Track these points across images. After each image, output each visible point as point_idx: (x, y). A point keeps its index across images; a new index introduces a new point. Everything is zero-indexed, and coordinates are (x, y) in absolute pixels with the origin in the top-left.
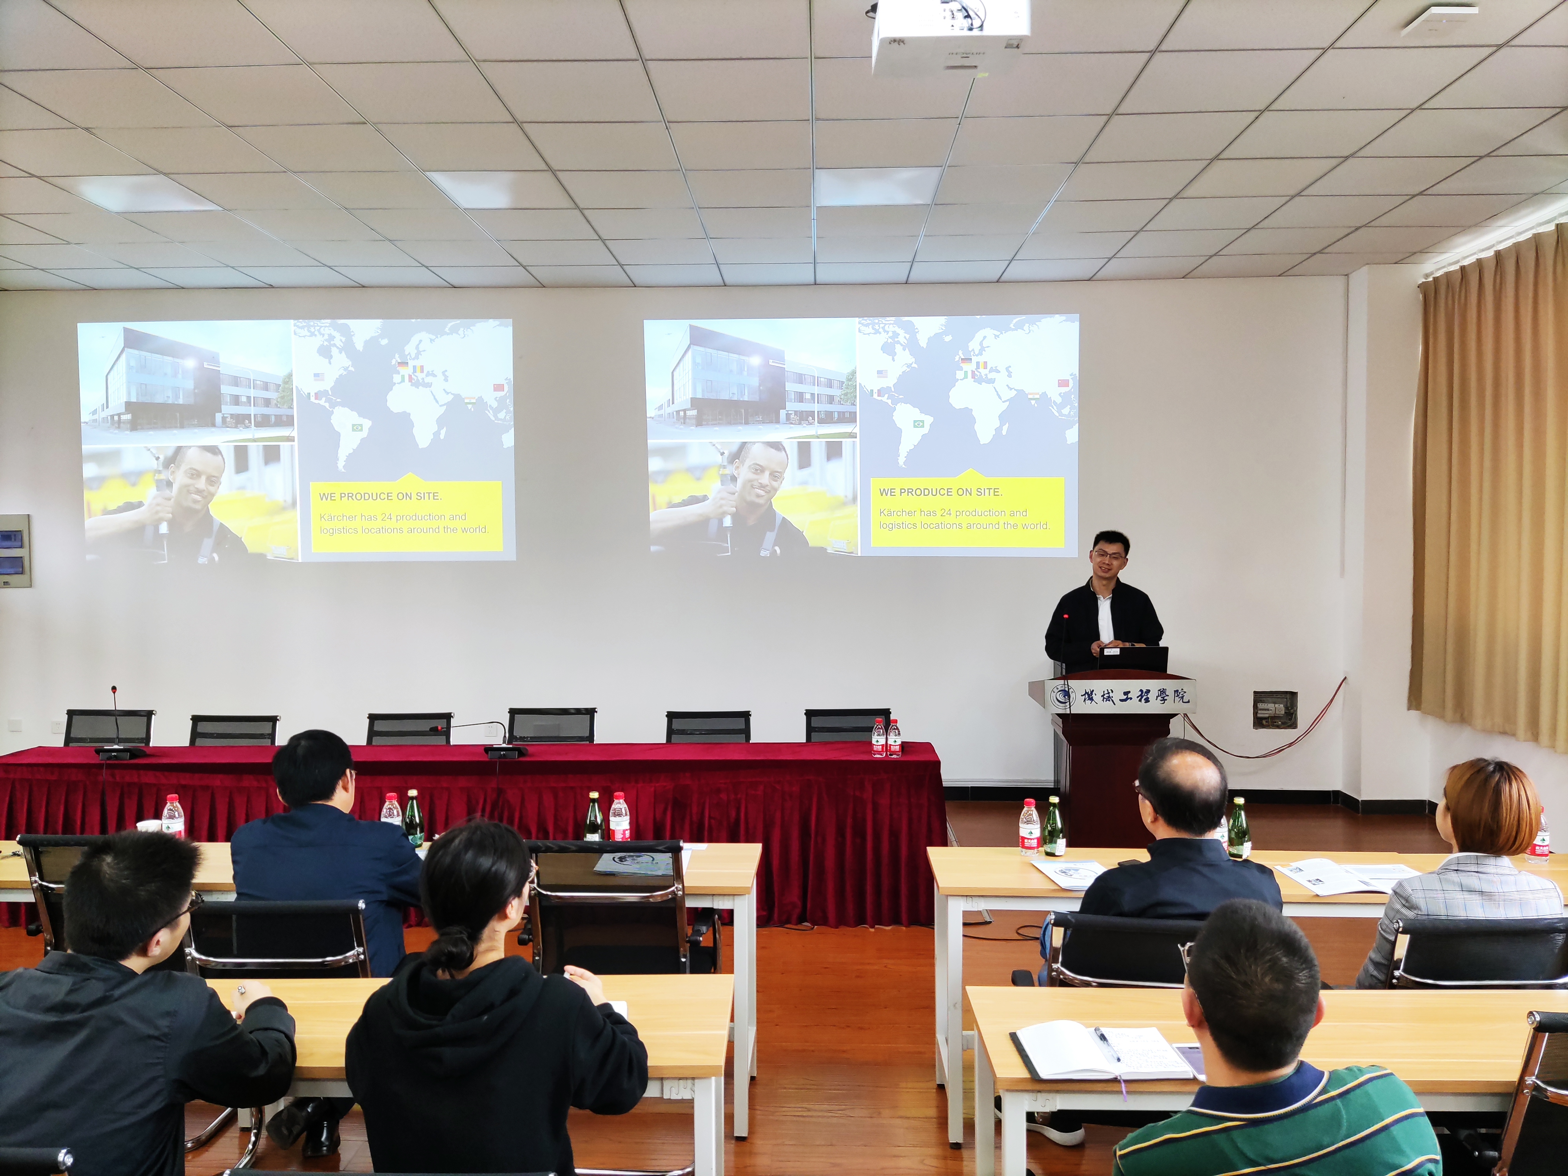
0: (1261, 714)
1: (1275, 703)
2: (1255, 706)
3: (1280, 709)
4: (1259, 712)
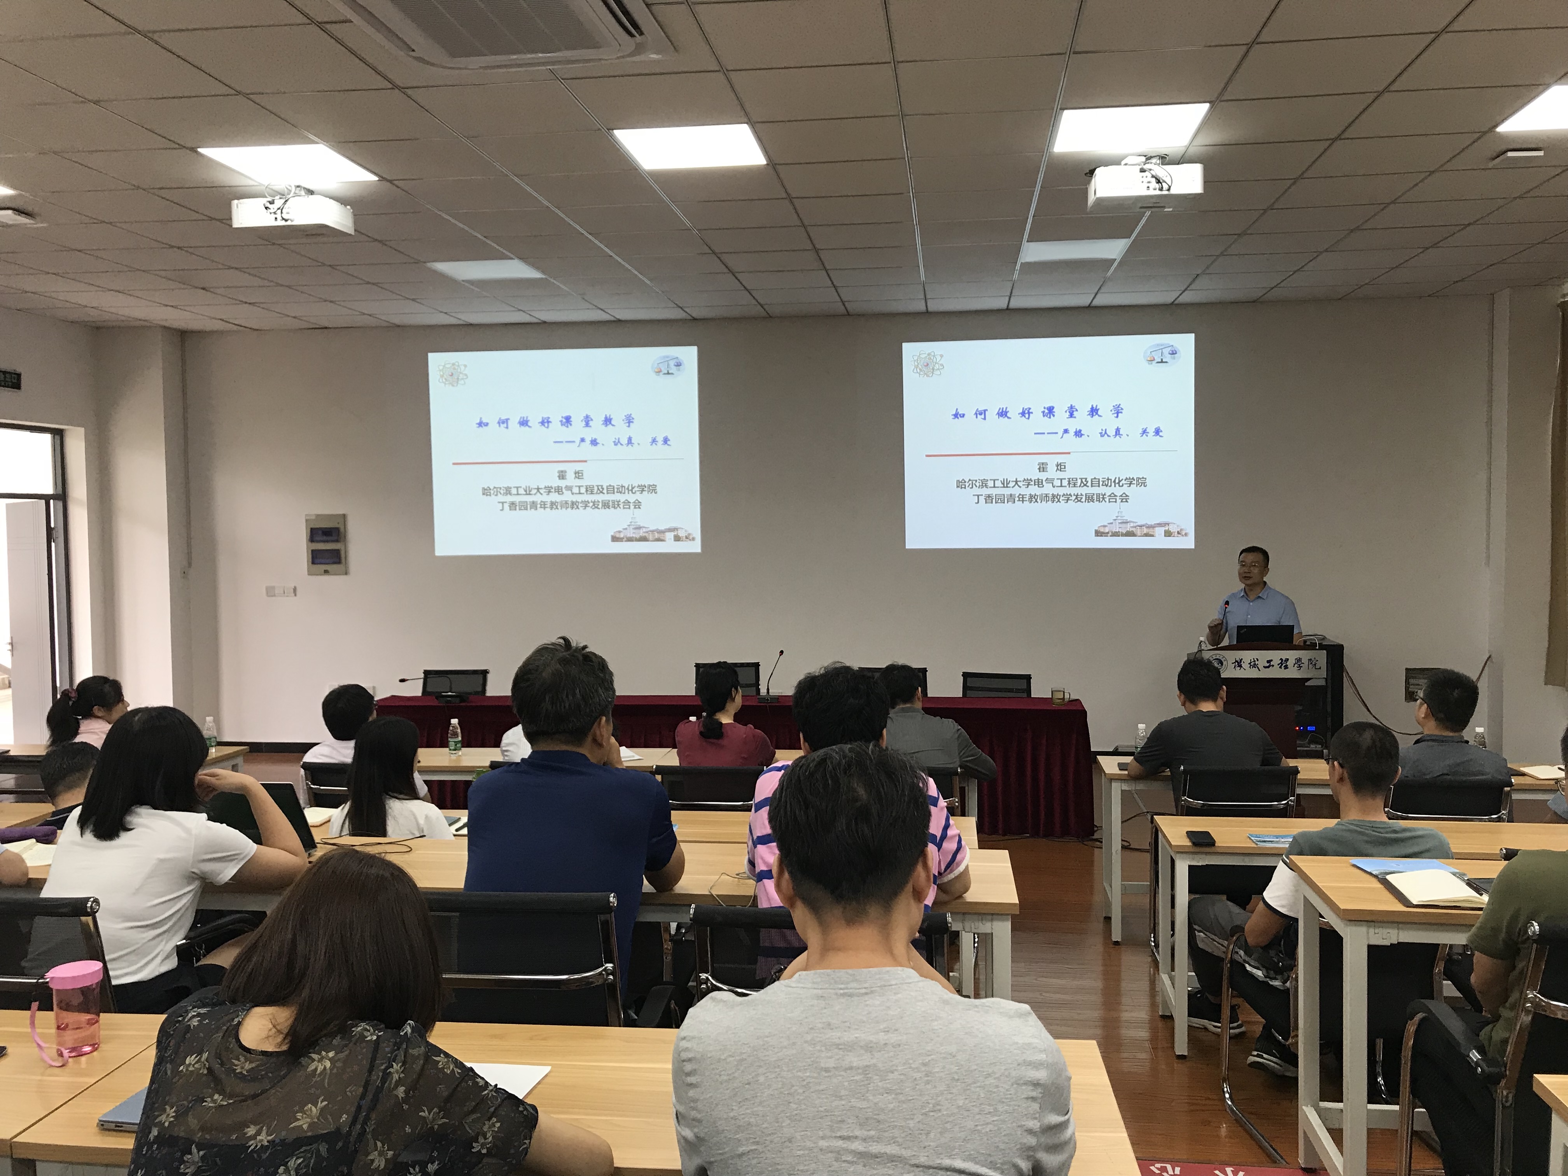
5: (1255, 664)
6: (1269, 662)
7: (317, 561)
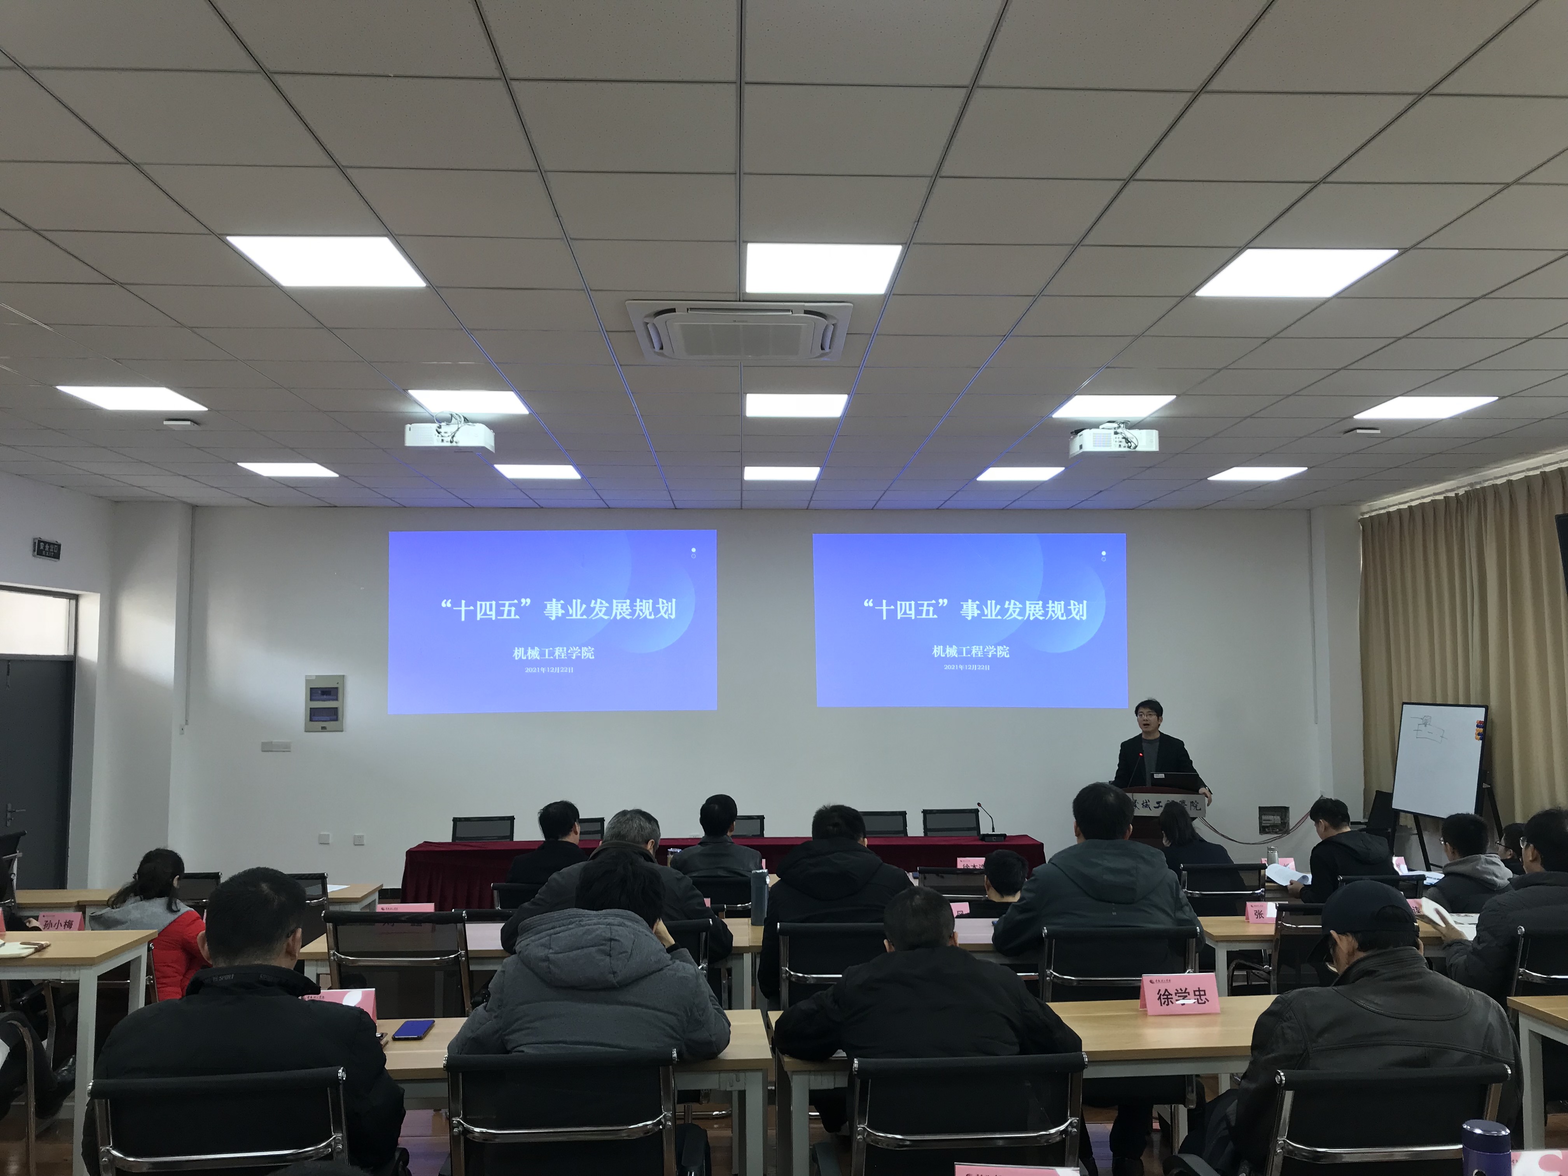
0: (1264, 824)
1: (1274, 815)
2: (1260, 818)
3: (1277, 819)
4: (1264, 822)
5: (1147, 805)
6: (1158, 803)
7: (316, 718)
